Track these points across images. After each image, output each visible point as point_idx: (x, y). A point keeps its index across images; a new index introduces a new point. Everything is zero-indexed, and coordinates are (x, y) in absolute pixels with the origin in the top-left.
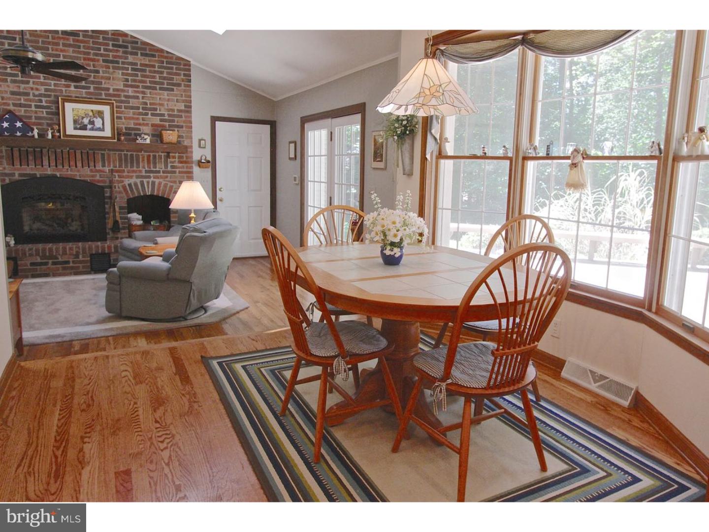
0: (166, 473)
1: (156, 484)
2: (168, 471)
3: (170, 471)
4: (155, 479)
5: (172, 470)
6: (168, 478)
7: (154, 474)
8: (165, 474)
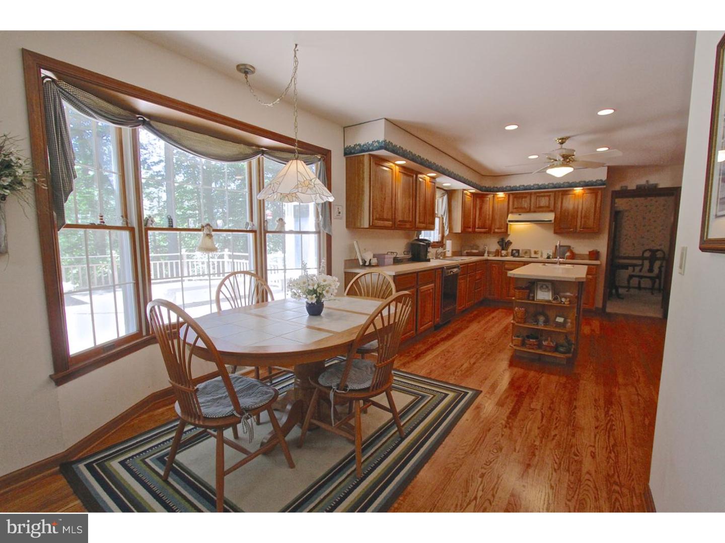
0: (481, 492)
1: (493, 489)
2: (479, 492)
3: (477, 491)
4: (492, 492)
5: (476, 491)
6: (483, 486)
7: (490, 497)
8: (483, 491)
